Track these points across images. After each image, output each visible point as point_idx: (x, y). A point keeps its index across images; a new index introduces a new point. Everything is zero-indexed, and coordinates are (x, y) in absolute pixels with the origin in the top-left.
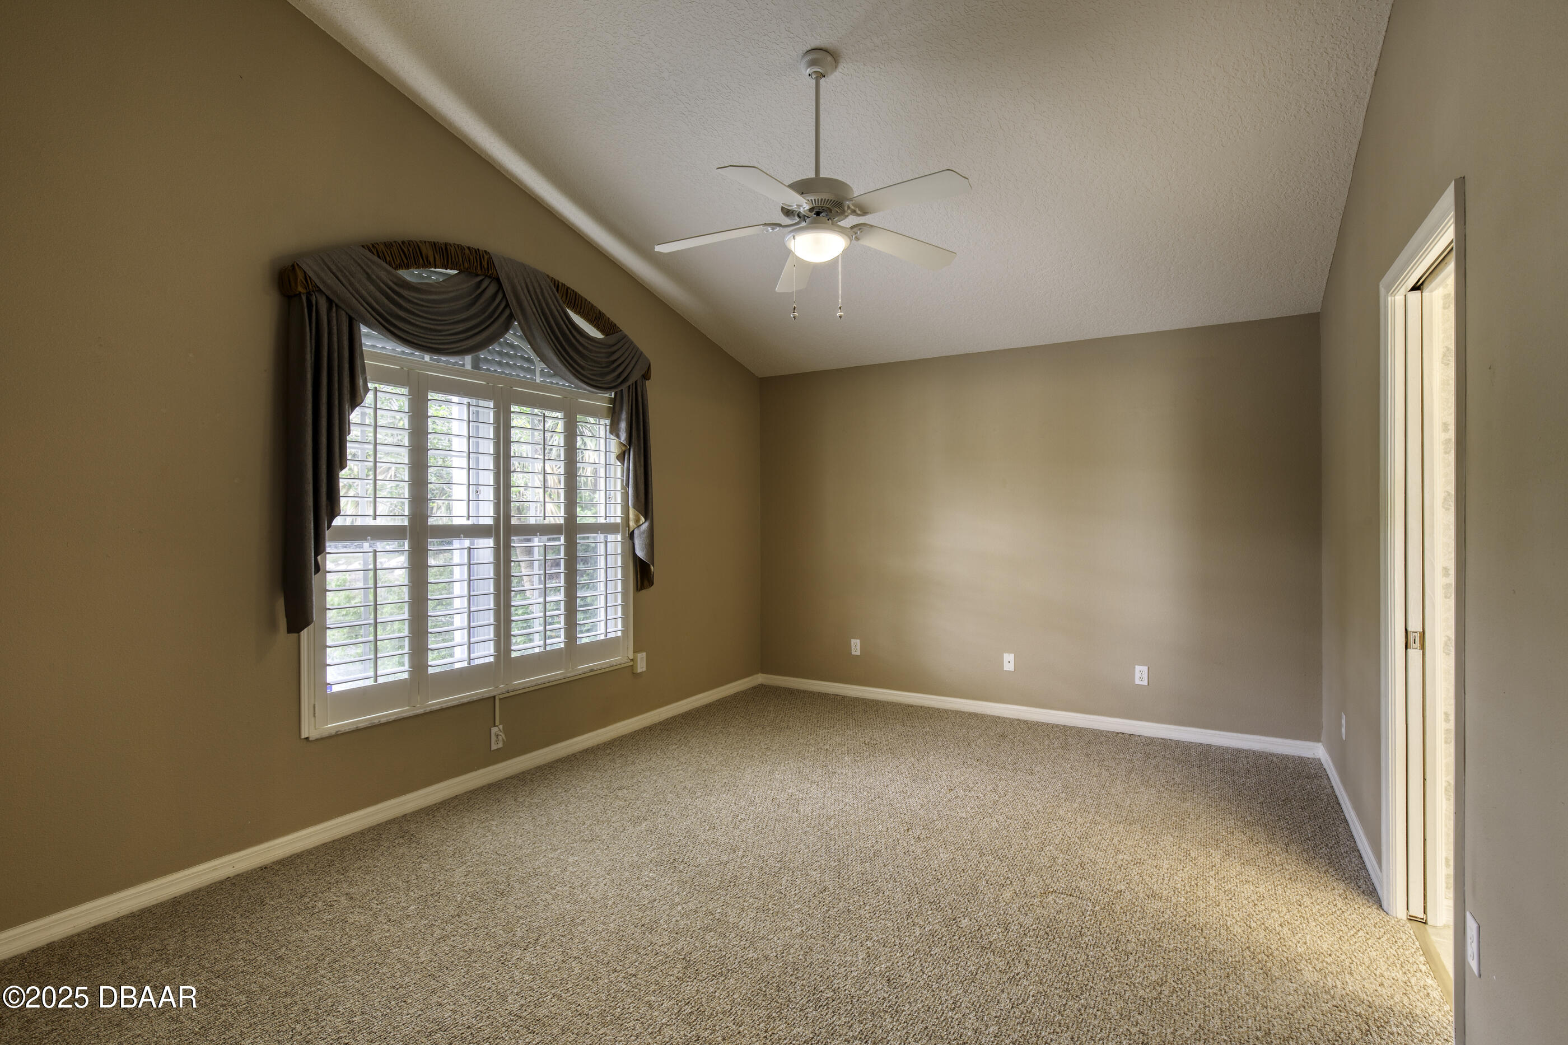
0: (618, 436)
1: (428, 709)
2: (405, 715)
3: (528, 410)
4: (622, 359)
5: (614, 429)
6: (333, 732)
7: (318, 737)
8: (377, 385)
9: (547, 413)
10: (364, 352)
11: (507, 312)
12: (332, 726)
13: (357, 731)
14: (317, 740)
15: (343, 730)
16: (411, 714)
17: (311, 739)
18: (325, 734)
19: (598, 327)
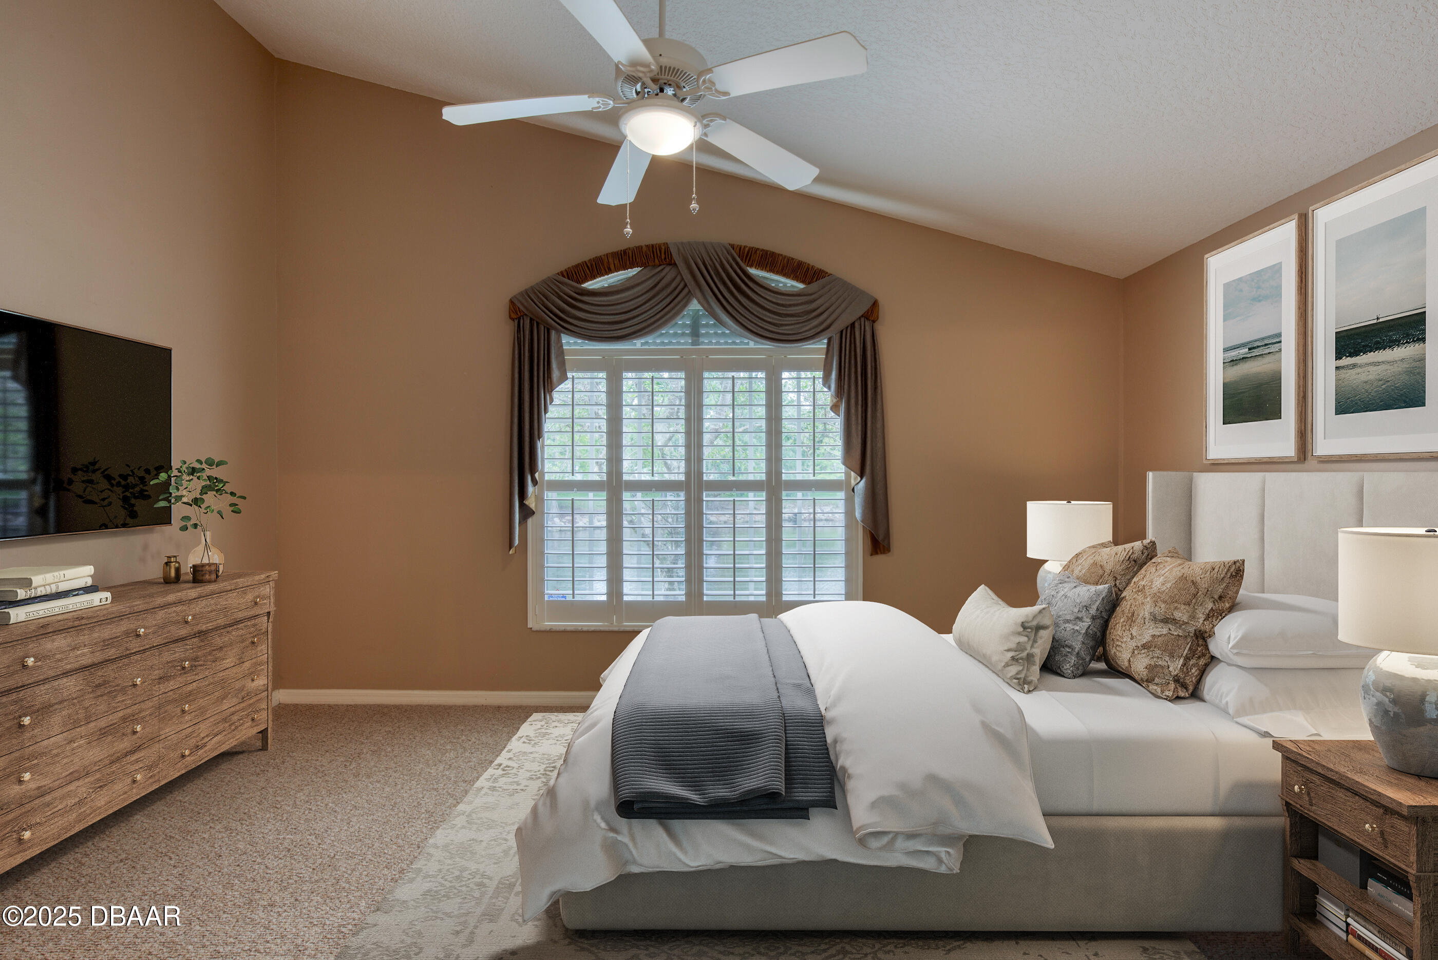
0: (829, 388)
1: (622, 629)
2: (602, 629)
3: (720, 374)
4: (827, 305)
5: (826, 380)
6: (548, 629)
7: (538, 629)
8: (574, 374)
9: (735, 374)
10: (565, 351)
11: (686, 290)
12: (549, 624)
13: (565, 632)
14: (537, 631)
15: (554, 629)
16: (607, 629)
17: (533, 629)
18: (543, 629)
19: (796, 278)
